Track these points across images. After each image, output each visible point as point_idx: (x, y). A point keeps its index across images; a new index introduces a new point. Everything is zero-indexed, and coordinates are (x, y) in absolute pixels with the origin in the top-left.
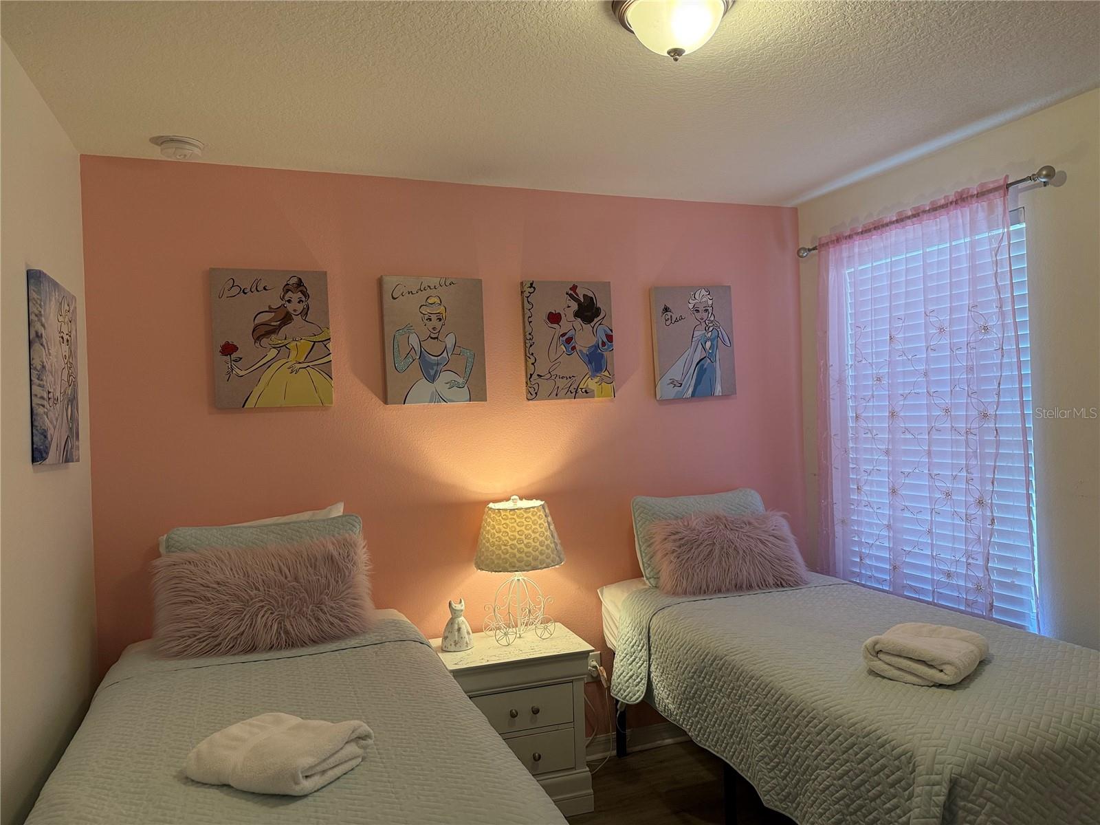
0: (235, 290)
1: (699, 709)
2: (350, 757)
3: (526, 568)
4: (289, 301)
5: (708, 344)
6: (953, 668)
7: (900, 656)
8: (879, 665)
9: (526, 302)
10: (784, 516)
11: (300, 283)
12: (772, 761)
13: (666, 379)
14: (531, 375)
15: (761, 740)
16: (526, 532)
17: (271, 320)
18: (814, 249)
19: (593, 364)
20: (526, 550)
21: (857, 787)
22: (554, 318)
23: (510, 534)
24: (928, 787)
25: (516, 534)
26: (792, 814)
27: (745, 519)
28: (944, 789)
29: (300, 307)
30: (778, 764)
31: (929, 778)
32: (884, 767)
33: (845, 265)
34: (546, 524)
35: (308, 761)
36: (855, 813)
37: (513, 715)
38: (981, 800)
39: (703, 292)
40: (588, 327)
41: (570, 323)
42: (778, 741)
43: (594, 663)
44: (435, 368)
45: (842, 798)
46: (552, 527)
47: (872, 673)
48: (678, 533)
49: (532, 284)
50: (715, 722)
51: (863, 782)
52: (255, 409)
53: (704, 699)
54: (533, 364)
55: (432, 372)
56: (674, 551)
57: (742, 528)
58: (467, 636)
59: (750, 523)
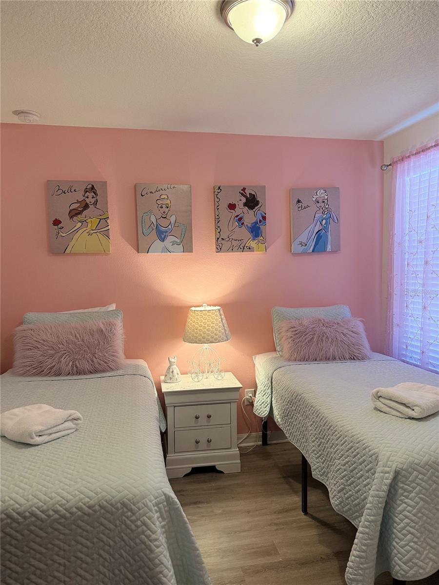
0: (60, 191)
1: (290, 422)
2: (66, 428)
3: (207, 342)
4: (87, 197)
5: (324, 222)
6: (419, 409)
7: (391, 400)
8: (379, 405)
9: (216, 198)
10: (361, 321)
11: (93, 188)
12: (318, 453)
13: (297, 242)
14: (218, 239)
15: (313, 441)
16: (208, 323)
17: (78, 207)
18: (390, 165)
19: (254, 233)
20: (207, 332)
21: (352, 471)
22: (232, 207)
23: (199, 323)
24: (382, 474)
25: (202, 324)
26: (325, 483)
27: (335, 321)
28: (391, 476)
29: (93, 201)
30: (321, 455)
31: (384, 469)
32: (364, 461)
33: (406, 174)
34: (220, 319)
35: (40, 428)
36: (349, 485)
37: (197, 418)
38: (414, 485)
39: (322, 191)
40: (251, 212)
41: (241, 209)
42: (321, 442)
43: (251, 395)
44: (164, 234)
45: (344, 477)
46: (224, 321)
47: (376, 409)
48: (295, 327)
49: (219, 187)
50: (297, 430)
51: (355, 468)
52: (70, 254)
53: (292, 417)
54: (219, 232)
55: (163, 236)
56: (291, 337)
57: (333, 326)
58: (177, 375)
59: (338, 324)
